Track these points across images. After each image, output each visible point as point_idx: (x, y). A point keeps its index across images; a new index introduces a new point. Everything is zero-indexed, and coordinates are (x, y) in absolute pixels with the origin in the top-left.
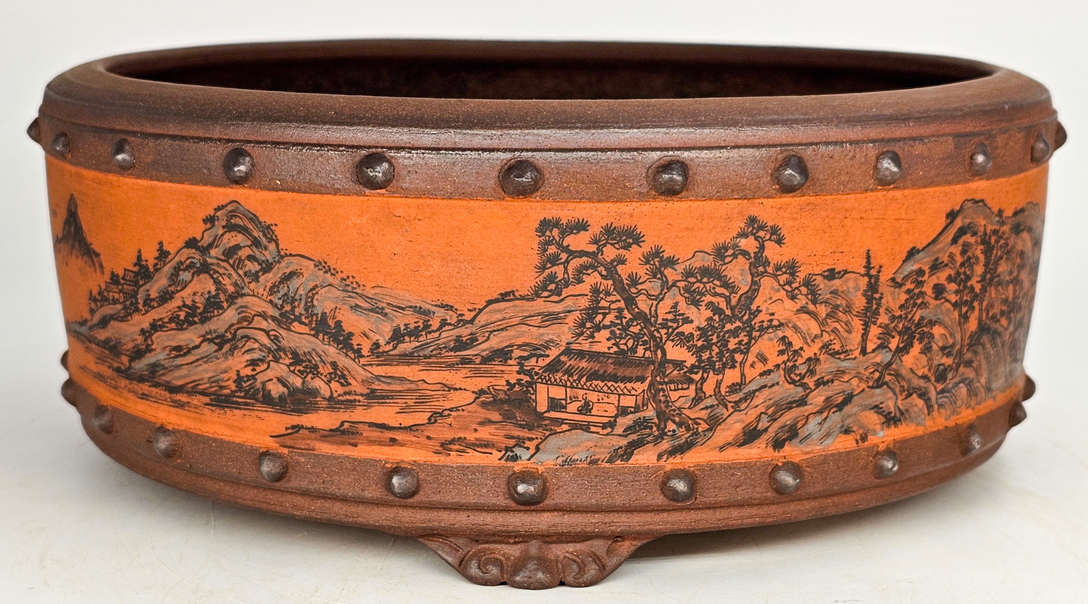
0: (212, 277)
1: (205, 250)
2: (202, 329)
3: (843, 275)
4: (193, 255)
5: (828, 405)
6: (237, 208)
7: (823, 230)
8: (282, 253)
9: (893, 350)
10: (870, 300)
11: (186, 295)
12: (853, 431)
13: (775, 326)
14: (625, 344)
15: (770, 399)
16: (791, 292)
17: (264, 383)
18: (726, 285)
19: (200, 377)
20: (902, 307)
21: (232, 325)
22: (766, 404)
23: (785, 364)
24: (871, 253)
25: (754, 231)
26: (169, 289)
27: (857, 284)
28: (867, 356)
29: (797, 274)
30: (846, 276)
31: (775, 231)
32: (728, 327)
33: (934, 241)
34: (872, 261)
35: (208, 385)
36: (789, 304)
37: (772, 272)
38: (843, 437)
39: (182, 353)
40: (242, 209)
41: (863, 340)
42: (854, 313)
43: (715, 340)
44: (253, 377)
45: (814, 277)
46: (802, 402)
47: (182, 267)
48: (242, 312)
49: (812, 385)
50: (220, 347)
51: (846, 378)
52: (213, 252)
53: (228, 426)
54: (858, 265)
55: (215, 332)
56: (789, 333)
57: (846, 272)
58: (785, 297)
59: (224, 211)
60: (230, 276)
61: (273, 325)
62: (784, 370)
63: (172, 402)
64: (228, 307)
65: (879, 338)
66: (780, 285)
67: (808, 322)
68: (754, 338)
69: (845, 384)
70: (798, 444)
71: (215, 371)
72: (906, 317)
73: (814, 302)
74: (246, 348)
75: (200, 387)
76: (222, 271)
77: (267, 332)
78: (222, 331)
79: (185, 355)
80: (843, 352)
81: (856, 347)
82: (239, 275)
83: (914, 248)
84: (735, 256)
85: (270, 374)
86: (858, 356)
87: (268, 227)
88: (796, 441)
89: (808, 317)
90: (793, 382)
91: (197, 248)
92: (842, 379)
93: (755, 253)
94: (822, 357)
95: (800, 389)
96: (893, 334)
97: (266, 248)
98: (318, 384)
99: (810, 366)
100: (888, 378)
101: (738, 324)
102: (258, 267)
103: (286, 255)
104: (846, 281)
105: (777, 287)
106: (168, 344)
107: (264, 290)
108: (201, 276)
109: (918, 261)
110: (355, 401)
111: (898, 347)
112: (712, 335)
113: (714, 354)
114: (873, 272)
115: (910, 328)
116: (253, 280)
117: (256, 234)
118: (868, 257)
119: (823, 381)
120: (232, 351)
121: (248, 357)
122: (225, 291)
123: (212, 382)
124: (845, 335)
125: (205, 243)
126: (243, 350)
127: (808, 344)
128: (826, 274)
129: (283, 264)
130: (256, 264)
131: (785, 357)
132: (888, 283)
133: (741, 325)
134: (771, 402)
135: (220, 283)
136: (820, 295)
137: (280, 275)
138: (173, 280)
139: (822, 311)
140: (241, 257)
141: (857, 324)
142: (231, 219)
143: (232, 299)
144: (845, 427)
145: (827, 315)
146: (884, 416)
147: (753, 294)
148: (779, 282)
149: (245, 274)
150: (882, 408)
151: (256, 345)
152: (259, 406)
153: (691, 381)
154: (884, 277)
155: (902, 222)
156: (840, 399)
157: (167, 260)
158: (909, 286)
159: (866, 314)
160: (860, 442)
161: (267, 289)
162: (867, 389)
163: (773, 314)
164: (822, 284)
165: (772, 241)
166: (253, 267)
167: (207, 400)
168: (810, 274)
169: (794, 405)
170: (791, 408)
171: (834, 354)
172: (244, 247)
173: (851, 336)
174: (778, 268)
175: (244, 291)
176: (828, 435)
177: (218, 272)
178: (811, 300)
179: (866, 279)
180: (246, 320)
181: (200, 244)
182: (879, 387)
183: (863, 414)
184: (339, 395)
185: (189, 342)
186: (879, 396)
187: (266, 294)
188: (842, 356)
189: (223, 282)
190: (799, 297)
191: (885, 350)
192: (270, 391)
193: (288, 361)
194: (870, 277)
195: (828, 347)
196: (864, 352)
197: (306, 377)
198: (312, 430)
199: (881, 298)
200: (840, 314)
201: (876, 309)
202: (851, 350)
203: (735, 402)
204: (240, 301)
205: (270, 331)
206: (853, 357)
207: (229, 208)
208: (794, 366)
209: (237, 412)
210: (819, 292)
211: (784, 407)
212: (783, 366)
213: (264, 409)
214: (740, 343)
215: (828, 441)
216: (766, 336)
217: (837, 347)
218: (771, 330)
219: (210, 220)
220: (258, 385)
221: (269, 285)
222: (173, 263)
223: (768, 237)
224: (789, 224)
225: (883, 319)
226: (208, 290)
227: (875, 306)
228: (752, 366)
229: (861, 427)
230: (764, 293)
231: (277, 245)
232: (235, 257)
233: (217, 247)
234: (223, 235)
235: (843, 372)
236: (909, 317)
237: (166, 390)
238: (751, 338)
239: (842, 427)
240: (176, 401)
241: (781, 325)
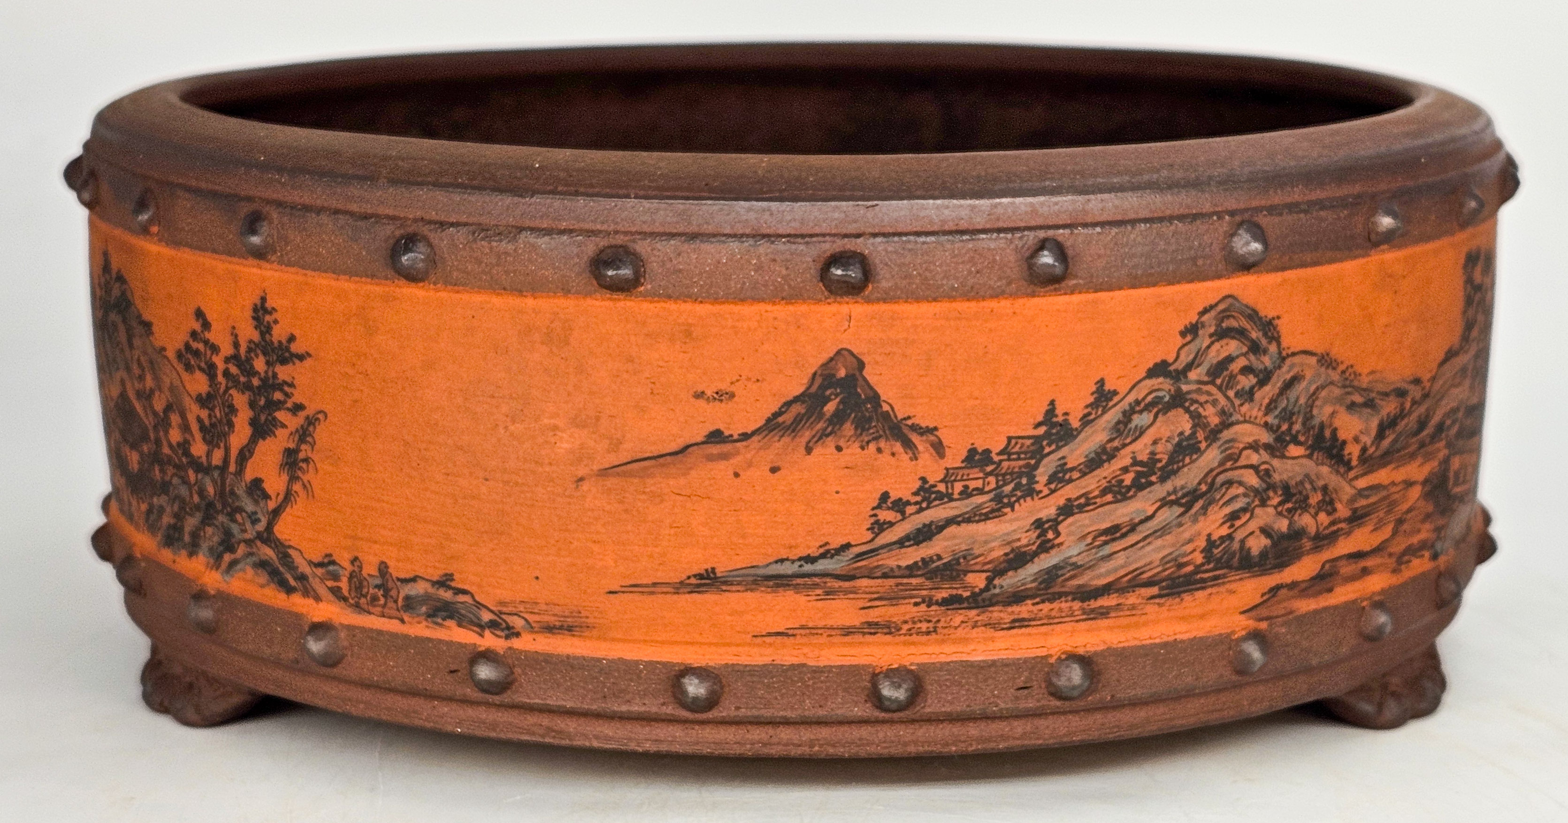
0: (1187, 410)
1: (1180, 375)
2: (1160, 491)
4: (1161, 386)
6: (1231, 305)
8: (1284, 354)
11: (1141, 448)
17: (1242, 542)
19: (1148, 560)
21: (1211, 470)
26: (1109, 446)
35: (1160, 569)
39: (1118, 535)
40: (1237, 305)
44: (1230, 537)
47: (1138, 409)
48: (1226, 449)
50: (1188, 507)
52: (1193, 375)
53: (1183, 619)
55: (1182, 488)
59: (1213, 313)
60: (1215, 403)
61: (1265, 456)
63: (1084, 614)
64: (1208, 447)
71: (1173, 545)
74: (1226, 498)
75: (1145, 576)
76: (1203, 398)
77: (1254, 468)
78: (1191, 486)
79: (1124, 536)
82: (1228, 398)
85: (1253, 525)
87: (1270, 323)
91: (1167, 374)
97: (1265, 351)
98: (1306, 520)
102: (1253, 380)
103: (1288, 356)
106: (1091, 529)
107: (1259, 409)
108: (1169, 414)
110: (1338, 530)
116: (1246, 400)
117: (1254, 335)
120: (1204, 509)
121: (1228, 510)
122: (1205, 426)
123: (1166, 563)
125: (1180, 365)
126: (1221, 503)
129: (1285, 368)
130: (1251, 377)
135: (1199, 416)
137: (1279, 385)
138: (1118, 431)
140: (1232, 372)
142: (1222, 321)
143: (1213, 435)
149: (1237, 394)
151: (1241, 490)
152: (1234, 576)
157: (1111, 404)
161: (1263, 408)
166: (1246, 382)
167: (1155, 590)
172: (1237, 357)
175: (1233, 419)
177: (1196, 402)
180: (1231, 458)
181: (1172, 368)
184: (1326, 528)
185: (1134, 515)
187: (1260, 414)
189: (1203, 414)
192: (1249, 549)
193: (1275, 501)
197: (1293, 516)
198: (1293, 585)
204: (1226, 435)
205: (1259, 466)
207: (1221, 307)
209: (1200, 594)
213: (1237, 577)
219: (1192, 330)
220: (1236, 545)
221: (1267, 401)
222: (1125, 405)
226: (1180, 430)
231: (1279, 344)
232: (1225, 373)
233: (1199, 365)
234: (1209, 347)
237: (1073, 600)
240: (1093, 611)
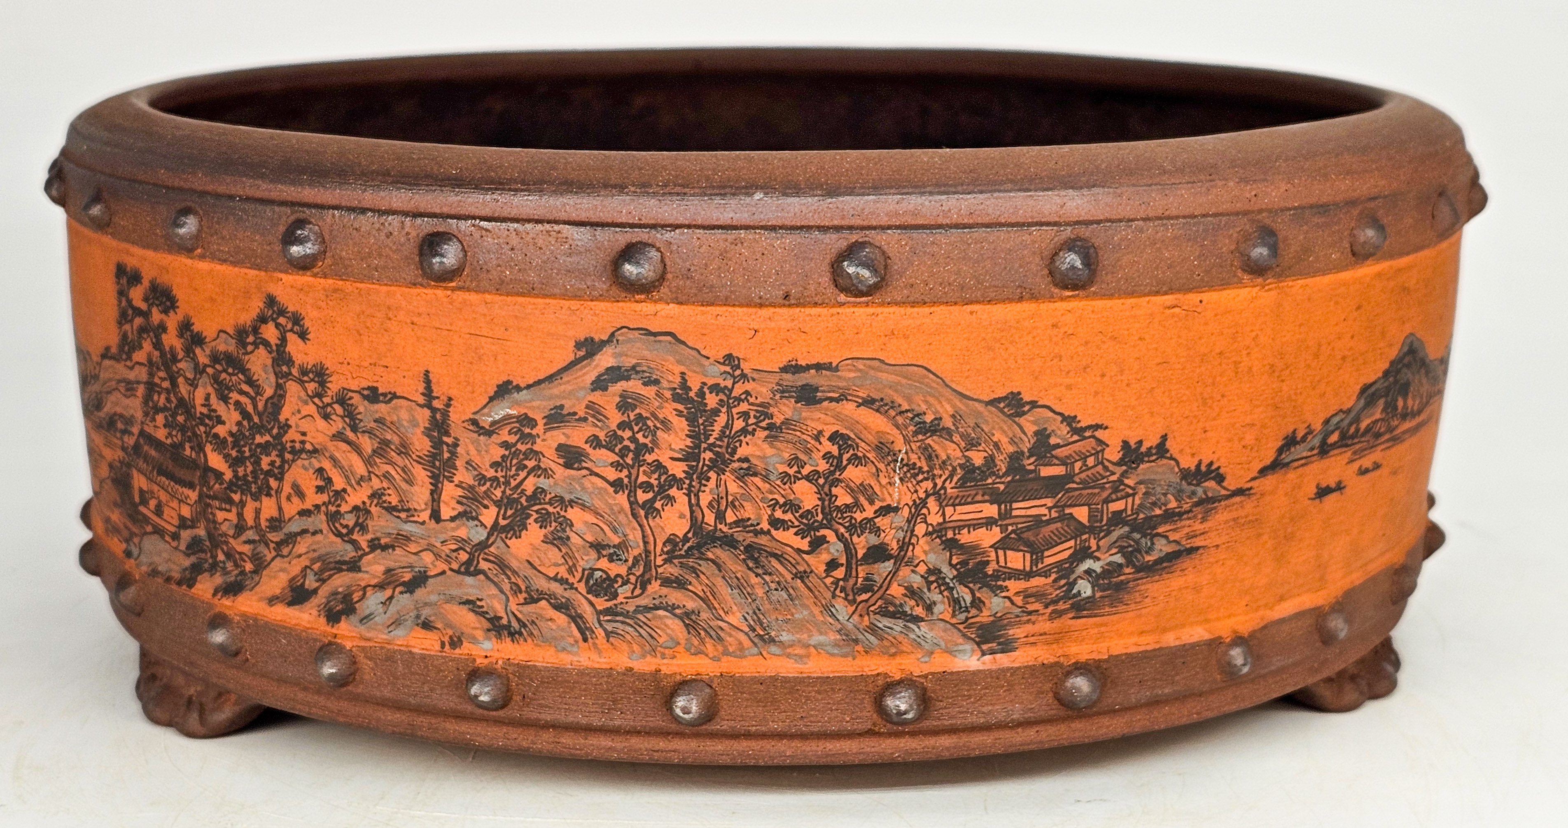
3: (391, 400)
5: (388, 581)
7: (358, 332)
9: (489, 526)
10: (437, 444)
12: (436, 628)
13: (309, 451)
14: (176, 436)
15: (314, 551)
16: (323, 408)
18: (250, 382)
20: (495, 465)
22: (311, 555)
23: (327, 507)
24: (431, 376)
25: (275, 316)
27: (413, 416)
28: (442, 524)
29: (328, 385)
30: (394, 401)
31: (297, 319)
32: (258, 439)
33: (550, 378)
34: (434, 387)
36: (321, 423)
37: (297, 375)
38: (421, 633)
41: (433, 500)
42: (414, 456)
43: (247, 454)
45: (350, 394)
46: (354, 566)
49: (364, 545)
51: (413, 548)
54: (415, 390)
56: (327, 465)
57: (395, 396)
58: (316, 413)
62: (326, 515)
65: (459, 502)
66: (308, 395)
67: (348, 454)
68: (287, 462)
69: (413, 556)
70: (358, 624)
72: (507, 483)
73: (354, 429)
80: (404, 510)
81: (423, 507)
83: (509, 382)
84: (256, 345)
86: (427, 521)
88: (354, 619)
89: (349, 448)
90: (339, 535)
92: (408, 549)
93: (276, 345)
94: (374, 509)
95: (349, 547)
96: (486, 502)
99: (358, 518)
100: (484, 565)
101: (267, 438)
104: (395, 408)
105: (306, 398)
109: (517, 403)
111: (496, 522)
112: (244, 446)
113: (248, 472)
114: (436, 404)
115: (517, 501)
118: (428, 382)
119: (380, 544)
124: (404, 485)
127: (352, 486)
128: (366, 392)
131: (325, 497)
132: (465, 424)
133: (271, 440)
134: (316, 554)
136: (361, 421)
139: (367, 444)
141: (421, 475)
144: (422, 618)
145: (374, 451)
146: (488, 619)
147: (279, 401)
148: (307, 392)
150: (482, 607)
153: (231, 501)
154: (457, 416)
155: (483, 339)
156: (407, 577)
158: (504, 435)
159: (434, 464)
160: (447, 646)
162: (449, 573)
163: (304, 434)
164: (362, 407)
165: (294, 333)
168: (344, 389)
169: (344, 567)
170: (340, 570)
171: (391, 509)
173: (413, 489)
174: (304, 372)
176: (397, 623)
178: (349, 426)
179: (427, 412)
182: (468, 573)
183: (447, 606)
186: (471, 587)
188: (403, 515)
190: (333, 417)
191: (472, 523)
194: (434, 410)
195: (380, 498)
196: (436, 516)
199: (456, 445)
200: (393, 453)
201: (449, 459)
202: (415, 510)
203: (276, 543)
206: (421, 520)
208: (338, 512)
210: (359, 417)
211: (332, 565)
212: (323, 508)
214: (272, 463)
215: (399, 632)
216: (299, 462)
217: (394, 500)
218: (304, 456)
223: (289, 326)
224: (314, 314)
225: (463, 476)
227: (446, 455)
228: (289, 498)
229: (449, 625)
230: (291, 402)
235: (408, 539)
236: (513, 483)
238: (284, 461)
239: (418, 617)
241: (315, 451)
